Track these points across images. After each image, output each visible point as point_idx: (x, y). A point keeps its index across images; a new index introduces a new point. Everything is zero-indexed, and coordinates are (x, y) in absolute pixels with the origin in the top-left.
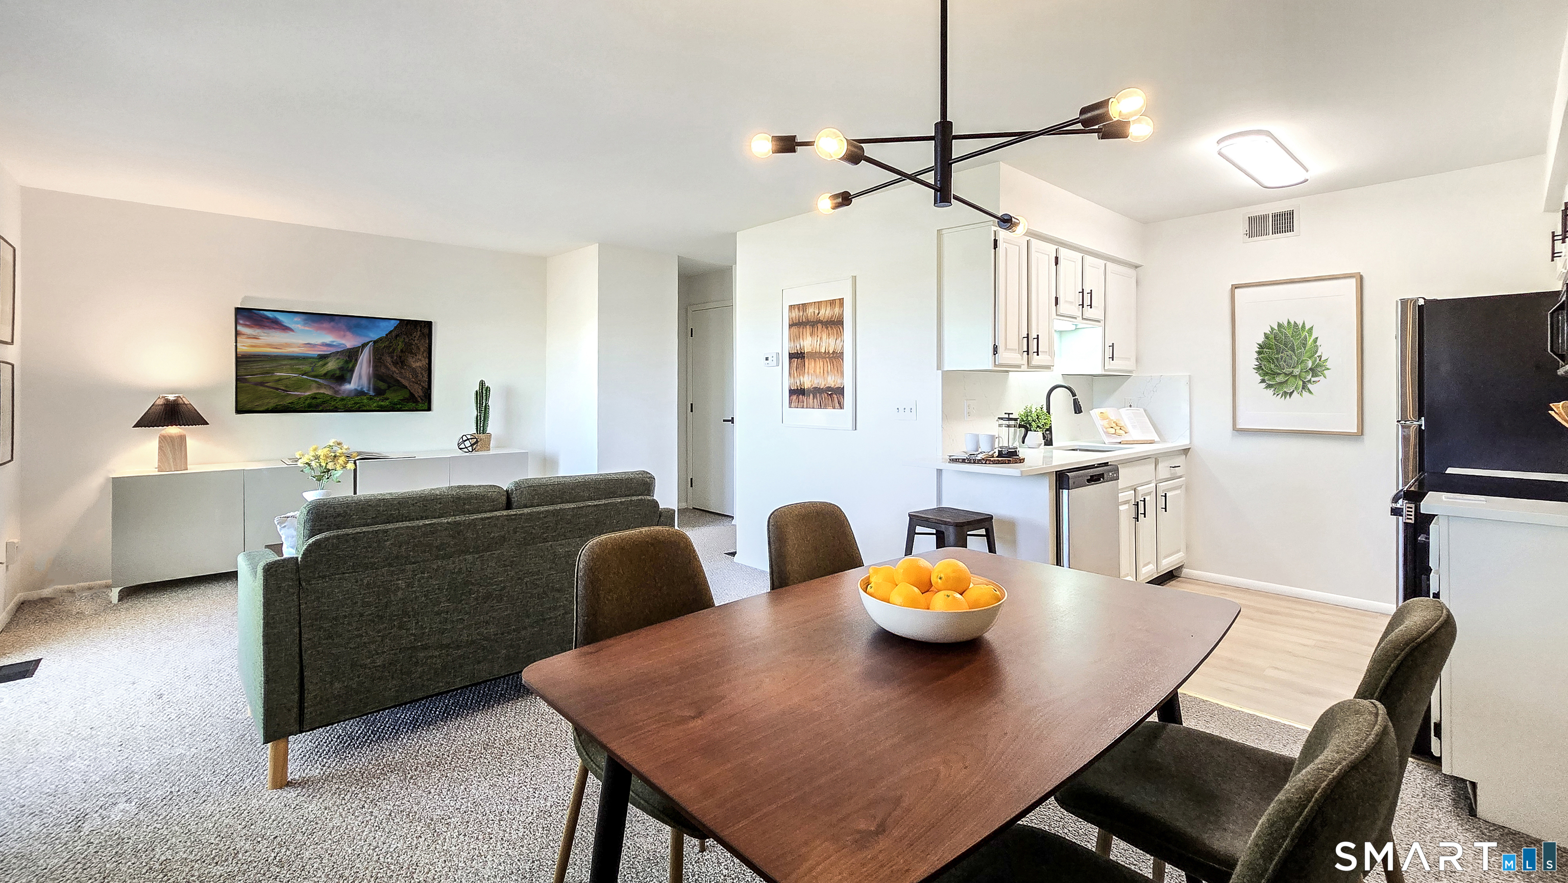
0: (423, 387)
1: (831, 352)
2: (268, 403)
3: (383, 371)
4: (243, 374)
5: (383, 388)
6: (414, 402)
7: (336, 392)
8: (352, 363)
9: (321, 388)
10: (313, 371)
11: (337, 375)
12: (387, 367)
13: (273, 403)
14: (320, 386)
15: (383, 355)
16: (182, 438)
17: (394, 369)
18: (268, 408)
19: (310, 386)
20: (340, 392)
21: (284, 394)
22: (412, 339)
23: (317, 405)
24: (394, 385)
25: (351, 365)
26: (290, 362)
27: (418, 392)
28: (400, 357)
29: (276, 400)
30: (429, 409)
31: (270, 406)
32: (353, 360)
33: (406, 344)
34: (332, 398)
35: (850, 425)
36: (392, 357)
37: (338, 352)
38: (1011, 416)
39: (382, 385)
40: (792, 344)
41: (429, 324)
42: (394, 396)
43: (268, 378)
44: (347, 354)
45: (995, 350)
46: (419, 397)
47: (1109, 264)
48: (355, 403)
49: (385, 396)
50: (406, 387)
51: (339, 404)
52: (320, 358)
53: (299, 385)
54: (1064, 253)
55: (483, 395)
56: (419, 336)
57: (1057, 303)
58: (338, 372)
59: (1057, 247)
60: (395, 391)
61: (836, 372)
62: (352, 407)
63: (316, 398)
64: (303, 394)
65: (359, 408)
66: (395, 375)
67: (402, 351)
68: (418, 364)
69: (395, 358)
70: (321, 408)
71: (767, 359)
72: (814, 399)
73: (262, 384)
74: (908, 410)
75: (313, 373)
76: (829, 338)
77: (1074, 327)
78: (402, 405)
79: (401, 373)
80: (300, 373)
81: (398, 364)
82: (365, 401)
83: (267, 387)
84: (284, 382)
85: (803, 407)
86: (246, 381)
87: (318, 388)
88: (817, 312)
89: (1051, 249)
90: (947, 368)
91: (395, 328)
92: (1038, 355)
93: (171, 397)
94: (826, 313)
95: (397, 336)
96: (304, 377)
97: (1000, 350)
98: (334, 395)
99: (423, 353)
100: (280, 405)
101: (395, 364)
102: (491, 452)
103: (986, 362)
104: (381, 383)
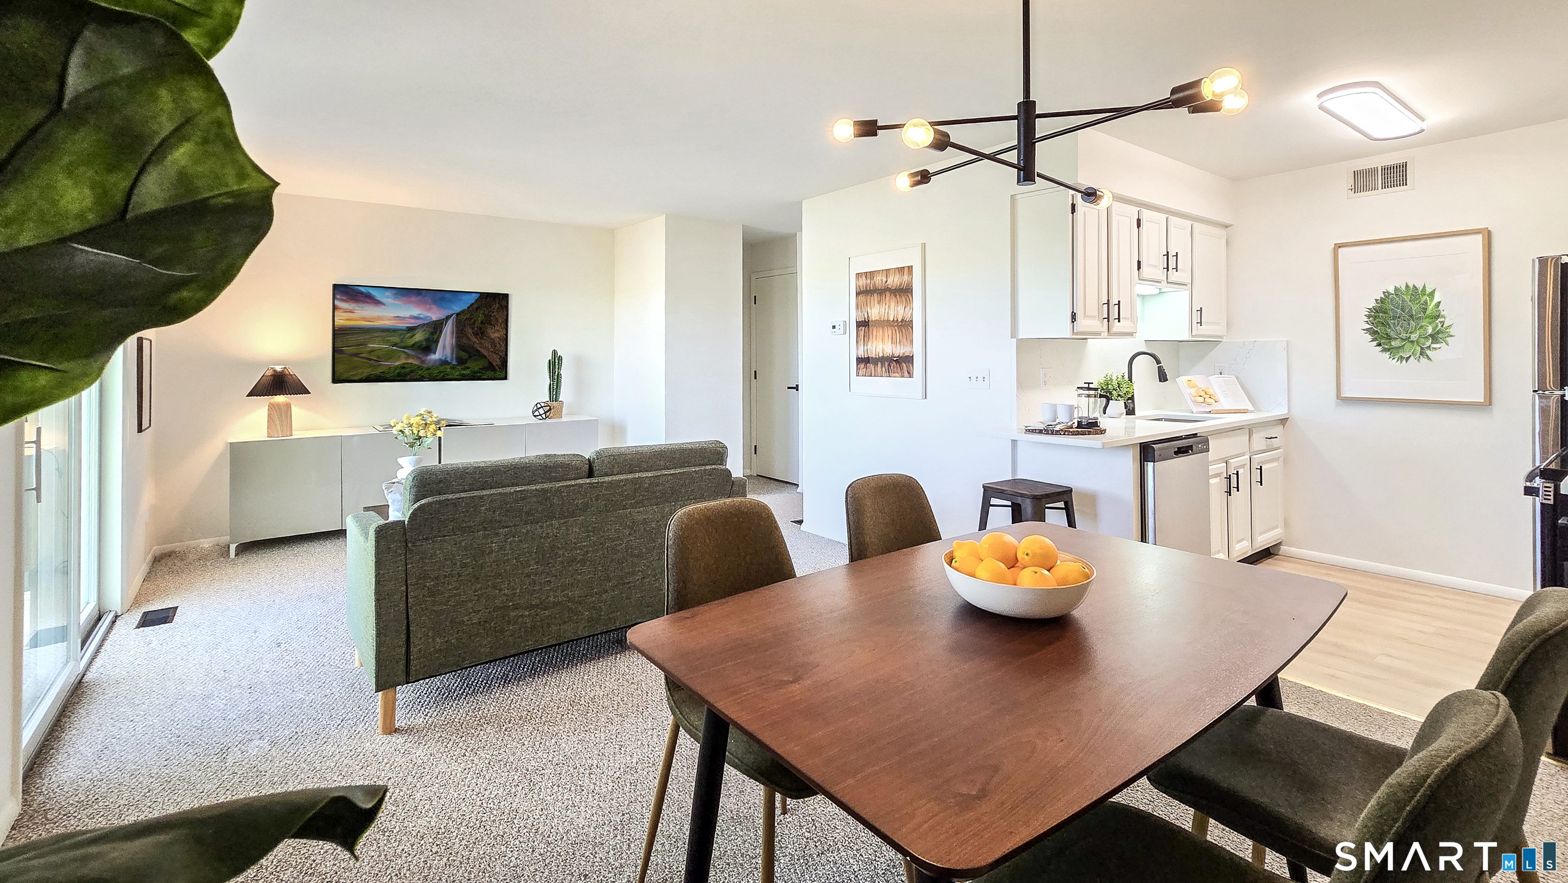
0: (501, 356)
1: (900, 320)
2: (363, 372)
3: (465, 342)
4: (340, 345)
5: (464, 357)
6: (493, 371)
7: (423, 362)
8: (437, 335)
9: (410, 358)
10: (402, 342)
11: (424, 346)
12: (468, 339)
13: (366, 372)
14: (408, 356)
15: (465, 327)
16: (288, 406)
17: (475, 340)
18: (362, 378)
19: (399, 357)
20: (426, 362)
21: (375, 363)
22: (491, 311)
23: (406, 375)
24: (475, 355)
25: (436, 337)
26: (382, 334)
27: (496, 361)
28: (480, 328)
29: (369, 370)
30: (505, 378)
31: (364, 375)
32: (438, 332)
33: (485, 316)
34: (418, 368)
35: (920, 394)
36: (473, 329)
37: (424, 324)
38: (1091, 386)
39: (464, 355)
40: (860, 312)
41: (506, 297)
42: (474, 365)
43: (361, 349)
44: (433, 326)
45: (1074, 317)
46: (497, 366)
47: (1196, 225)
48: (439, 372)
49: (466, 365)
50: (485, 357)
51: (425, 374)
52: (408, 330)
53: (390, 356)
54: (1146, 215)
55: (555, 364)
56: (498, 308)
57: (1139, 268)
58: (424, 343)
59: (1139, 209)
60: (475, 360)
61: (905, 340)
62: (437, 376)
63: (405, 368)
64: (393, 364)
65: (444, 376)
66: (476, 346)
67: (482, 323)
68: (497, 335)
69: (476, 329)
70: (408, 377)
71: (834, 327)
72: (882, 368)
73: (356, 355)
74: (980, 379)
75: (402, 344)
76: (898, 306)
77: (1157, 291)
78: (482, 373)
79: (480, 343)
80: (390, 344)
81: (478, 335)
82: (449, 370)
83: (361, 357)
84: (376, 353)
85: (871, 376)
86: (342, 352)
87: (407, 358)
88: (885, 280)
89: (1133, 211)
90: (1022, 335)
91: (476, 300)
92: (1119, 321)
93: (279, 368)
94: (894, 281)
95: (477, 308)
96: (394, 348)
97: (1078, 317)
98: (421, 365)
99: (501, 325)
100: (373, 374)
101: (476, 334)
102: (564, 419)
103: (1063, 329)
104: (463, 353)
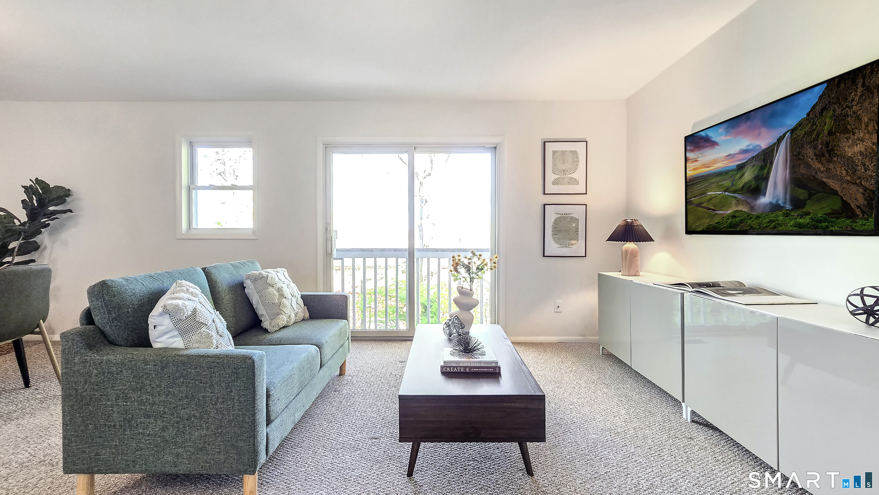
0: (866, 189)
3: (804, 171)
4: (690, 196)
5: (802, 197)
7: (752, 208)
8: (767, 168)
9: (741, 204)
10: (733, 185)
11: (753, 187)
12: (808, 166)
13: (705, 223)
14: (739, 202)
15: (803, 147)
17: (818, 165)
19: (731, 203)
21: (713, 213)
22: (847, 106)
23: (736, 225)
24: (819, 192)
26: (717, 179)
27: (859, 199)
28: (828, 143)
29: (709, 221)
31: (705, 226)
32: (768, 164)
33: (836, 118)
34: (748, 216)
36: (815, 148)
37: (753, 158)
39: (802, 194)
42: (818, 209)
43: (703, 198)
44: (762, 158)
46: (860, 207)
48: (771, 222)
49: (805, 210)
50: (838, 193)
51: (755, 223)
52: (738, 169)
53: (723, 203)
58: (754, 182)
60: (821, 200)
62: (768, 228)
63: (735, 216)
64: (725, 212)
65: (775, 227)
66: (820, 176)
67: (828, 131)
68: (857, 149)
69: (820, 146)
70: (739, 229)
73: (700, 204)
75: (733, 188)
78: (829, 222)
79: (828, 170)
80: (723, 190)
81: (823, 156)
82: (781, 218)
84: (713, 201)
86: (691, 203)
87: (737, 205)
91: (821, 97)
93: (629, 220)
95: (823, 110)
96: (727, 193)
98: (750, 212)
99: (866, 126)
100: (711, 225)
101: (819, 156)
104: (801, 191)
